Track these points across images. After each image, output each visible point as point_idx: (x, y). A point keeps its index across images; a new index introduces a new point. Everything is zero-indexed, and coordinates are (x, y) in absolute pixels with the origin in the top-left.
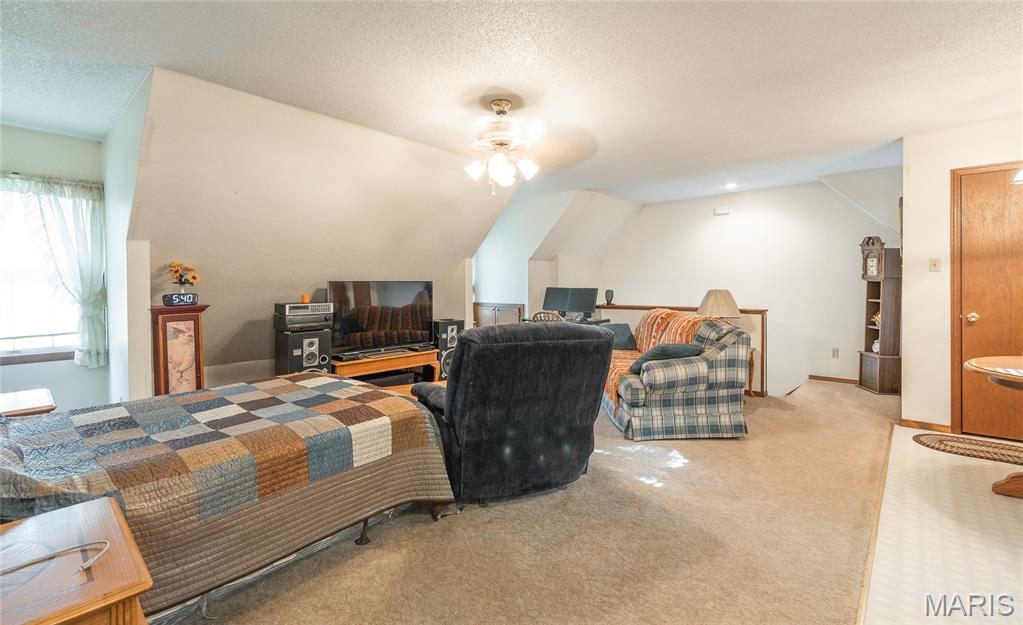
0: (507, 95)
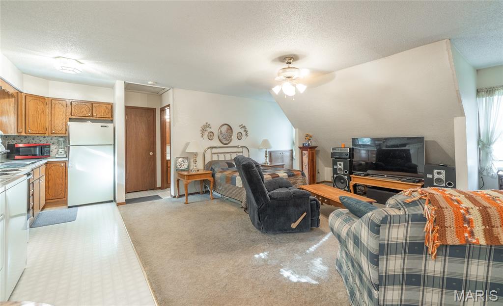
0: (291, 55)
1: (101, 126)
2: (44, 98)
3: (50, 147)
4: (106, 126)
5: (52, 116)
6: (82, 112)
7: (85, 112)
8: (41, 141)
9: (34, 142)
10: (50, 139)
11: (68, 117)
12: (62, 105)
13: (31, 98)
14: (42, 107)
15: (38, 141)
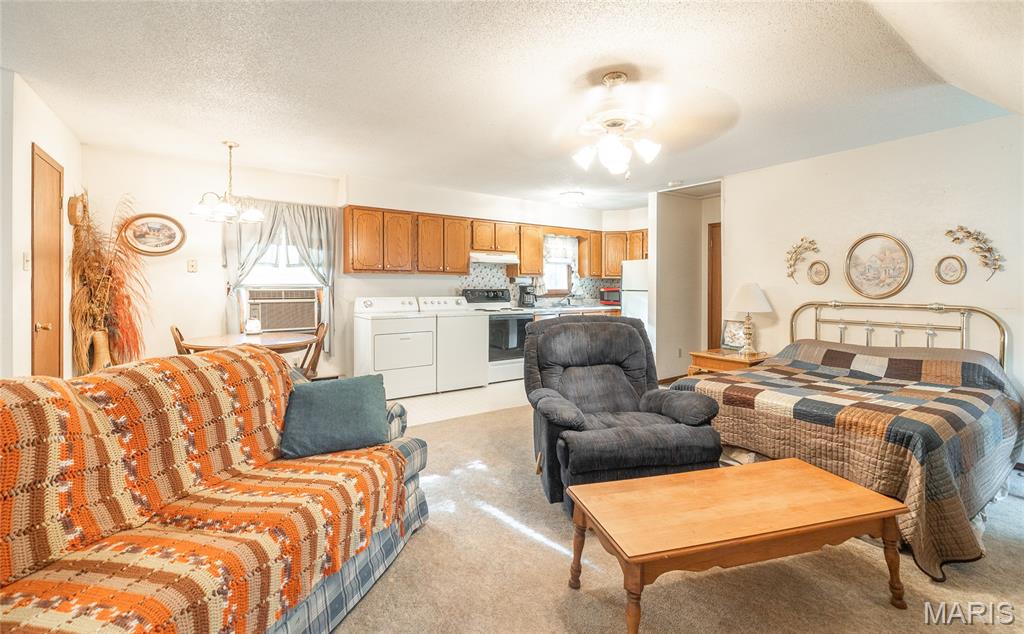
13: (611, 236)
14: (622, 244)
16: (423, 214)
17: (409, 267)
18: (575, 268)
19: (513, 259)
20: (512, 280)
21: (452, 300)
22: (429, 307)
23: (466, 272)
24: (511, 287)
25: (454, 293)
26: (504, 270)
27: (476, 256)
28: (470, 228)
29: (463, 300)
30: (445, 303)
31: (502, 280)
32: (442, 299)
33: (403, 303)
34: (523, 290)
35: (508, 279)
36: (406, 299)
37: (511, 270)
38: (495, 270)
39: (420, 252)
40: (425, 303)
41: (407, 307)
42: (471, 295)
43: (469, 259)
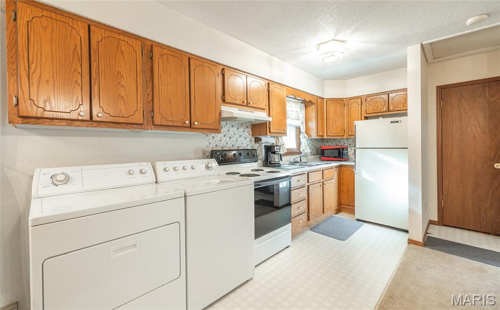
1: (392, 122)
2: (342, 100)
3: (347, 150)
4: (397, 122)
5: (350, 117)
6: (378, 107)
7: (380, 107)
8: (345, 143)
9: (340, 145)
10: (352, 141)
11: (363, 116)
12: (357, 103)
13: (331, 102)
14: (340, 109)
15: (343, 143)
16: (159, 45)
17: (138, 118)
18: (303, 129)
19: (262, 116)
20: (258, 140)
21: (201, 164)
22: (172, 175)
23: (217, 130)
24: (256, 146)
25: (201, 155)
26: (250, 130)
27: (227, 110)
28: (221, 76)
29: (213, 163)
30: (192, 168)
31: (248, 140)
32: (188, 164)
33: (129, 173)
34: (270, 149)
35: (253, 139)
36: (136, 167)
37: (258, 129)
38: (241, 130)
39: (156, 100)
40: (165, 170)
41: (138, 179)
42: (222, 157)
43: (220, 113)
